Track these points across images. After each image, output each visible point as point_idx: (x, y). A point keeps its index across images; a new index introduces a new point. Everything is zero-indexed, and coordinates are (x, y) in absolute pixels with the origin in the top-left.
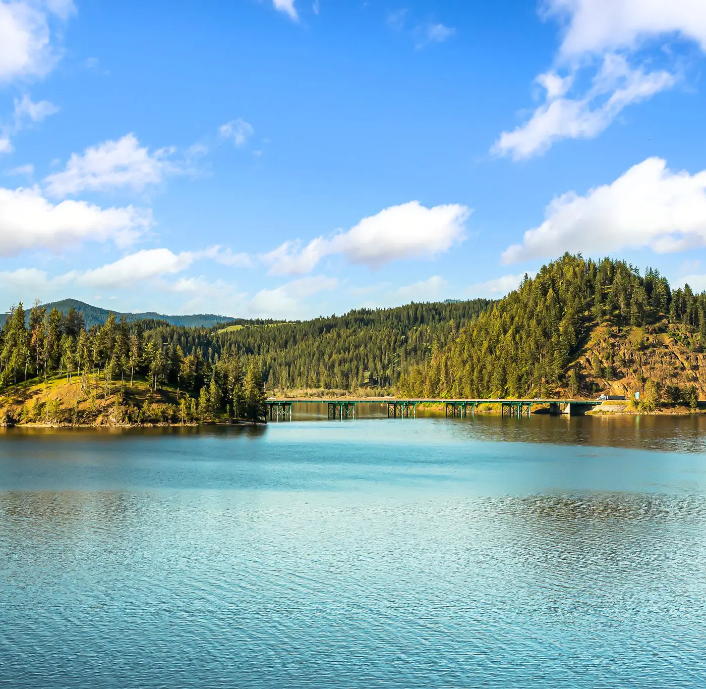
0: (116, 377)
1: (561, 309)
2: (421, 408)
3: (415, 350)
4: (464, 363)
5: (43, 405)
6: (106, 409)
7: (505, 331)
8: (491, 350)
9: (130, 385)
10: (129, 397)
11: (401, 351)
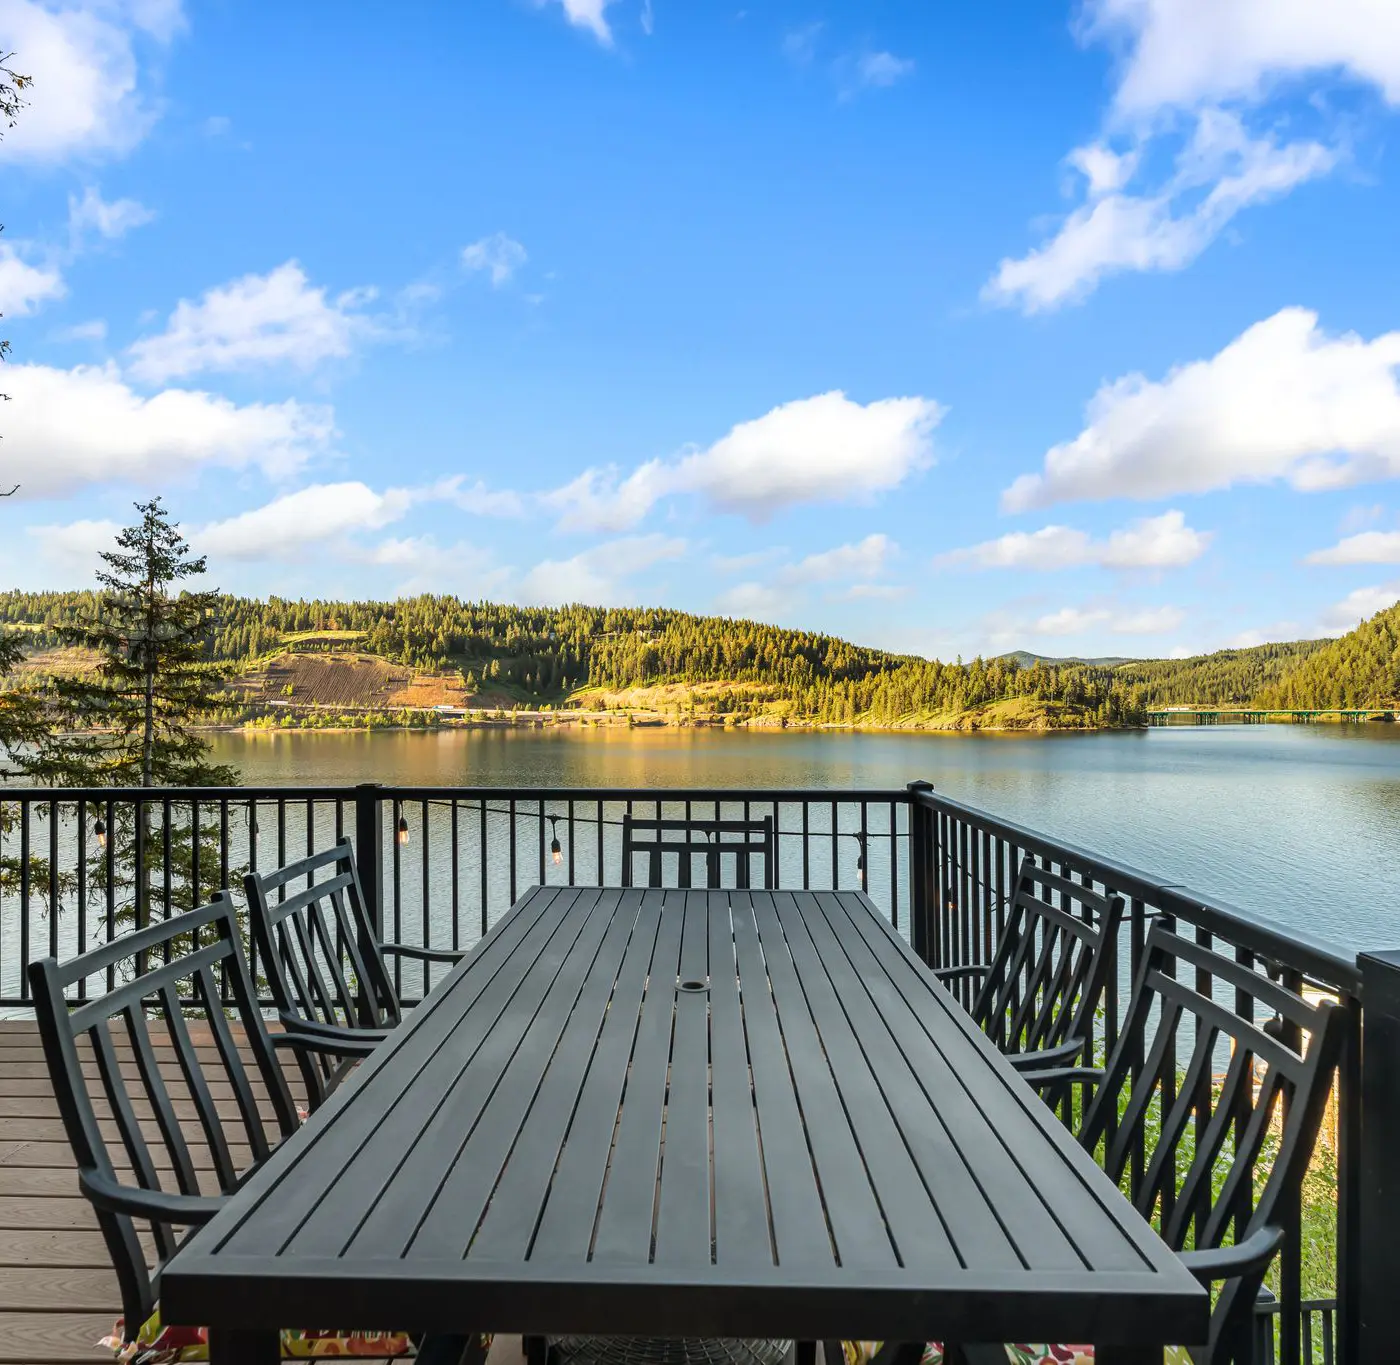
0: (1042, 698)
1: (1394, 643)
2: (1272, 716)
3: (1270, 676)
4: (1308, 684)
5: (994, 716)
6: (1035, 718)
7: (1343, 661)
8: (1331, 675)
9: (1051, 703)
10: (1050, 711)
11: (1259, 677)
